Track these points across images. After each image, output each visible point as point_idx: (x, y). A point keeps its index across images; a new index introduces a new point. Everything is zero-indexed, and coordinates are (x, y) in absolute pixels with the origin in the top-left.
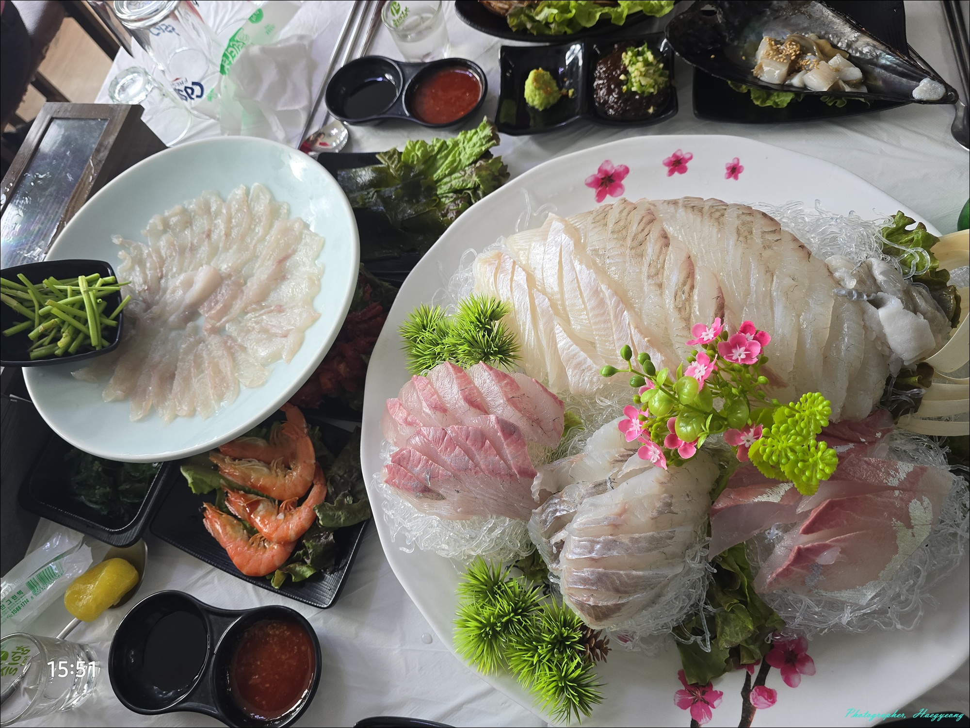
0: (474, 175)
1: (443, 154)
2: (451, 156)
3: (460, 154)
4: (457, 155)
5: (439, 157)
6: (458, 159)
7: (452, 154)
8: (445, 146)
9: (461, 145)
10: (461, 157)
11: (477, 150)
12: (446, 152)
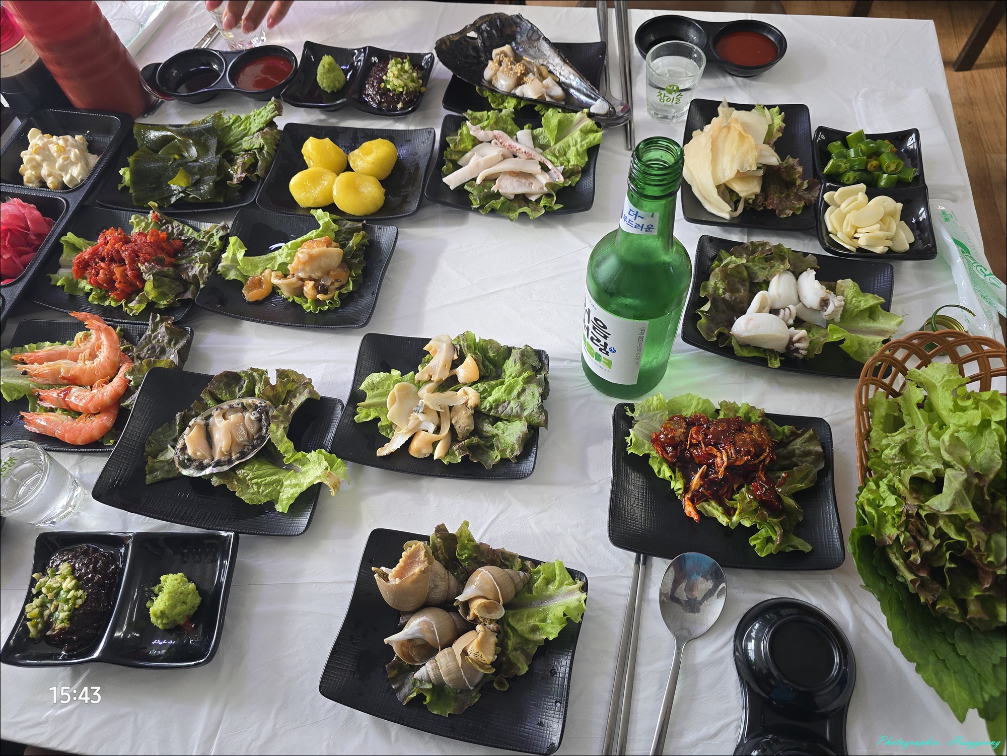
0: (260, 137)
1: (237, 124)
2: (243, 126)
3: (250, 124)
4: (248, 124)
5: (233, 127)
6: (248, 127)
7: (244, 124)
8: (239, 119)
9: (252, 118)
10: (251, 126)
11: (263, 120)
12: (239, 123)
